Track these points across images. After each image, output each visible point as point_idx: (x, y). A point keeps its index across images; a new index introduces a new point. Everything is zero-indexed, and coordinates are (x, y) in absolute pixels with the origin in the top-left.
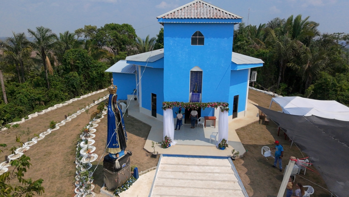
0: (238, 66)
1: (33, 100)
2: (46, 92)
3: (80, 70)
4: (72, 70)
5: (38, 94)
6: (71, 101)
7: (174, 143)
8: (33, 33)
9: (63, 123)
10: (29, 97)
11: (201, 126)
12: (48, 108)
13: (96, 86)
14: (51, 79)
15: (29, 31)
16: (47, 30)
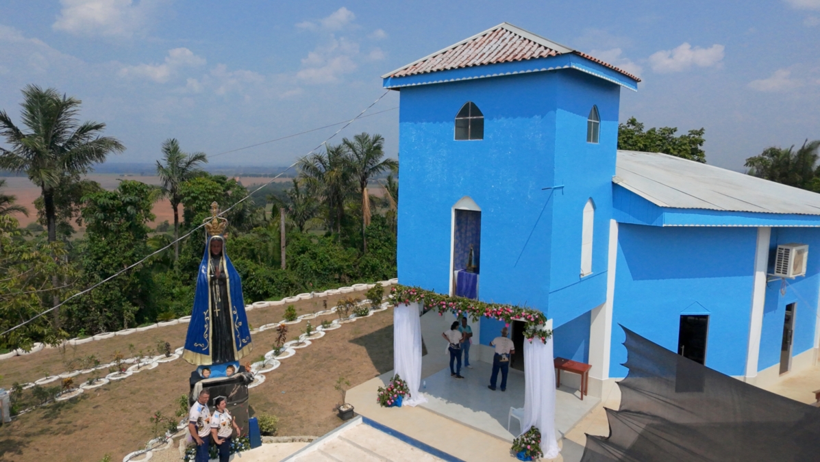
0: (666, 215)
1: (331, 270)
2: (358, 258)
5: (344, 260)
8: (350, 146)
9: (317, 314)
10: (327, 263)
14: (371, 234)
15: (346, 142)
16: (377, 139)
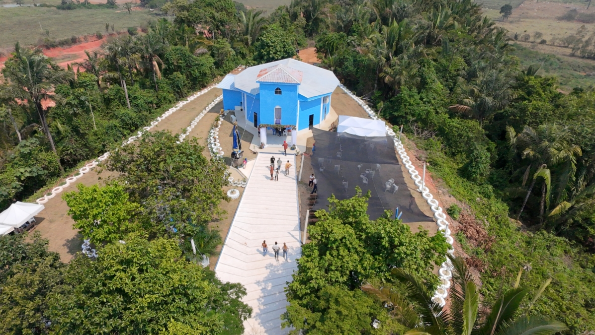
0: (309, 99)
3: (183, 70)
4: (175, 71)
5: (149, 97)
6: (181, 104)
7: (266, 146)
9: (189, 129)
11: (285, 135)
12: (166, 113)
13: (198, 85)
